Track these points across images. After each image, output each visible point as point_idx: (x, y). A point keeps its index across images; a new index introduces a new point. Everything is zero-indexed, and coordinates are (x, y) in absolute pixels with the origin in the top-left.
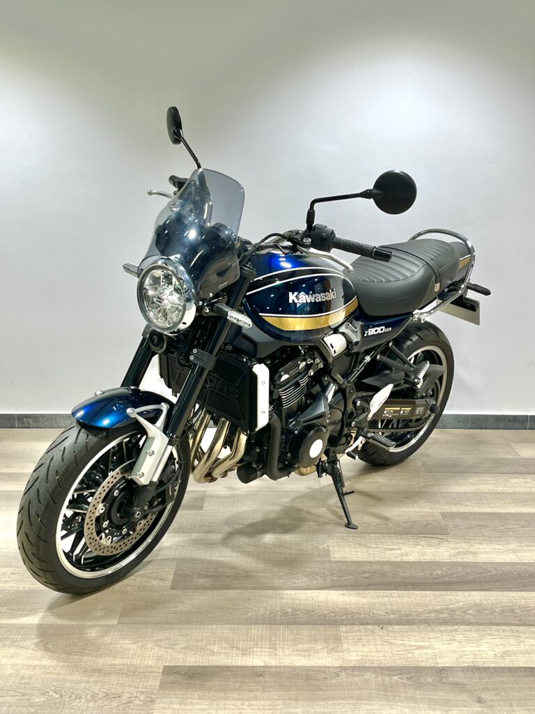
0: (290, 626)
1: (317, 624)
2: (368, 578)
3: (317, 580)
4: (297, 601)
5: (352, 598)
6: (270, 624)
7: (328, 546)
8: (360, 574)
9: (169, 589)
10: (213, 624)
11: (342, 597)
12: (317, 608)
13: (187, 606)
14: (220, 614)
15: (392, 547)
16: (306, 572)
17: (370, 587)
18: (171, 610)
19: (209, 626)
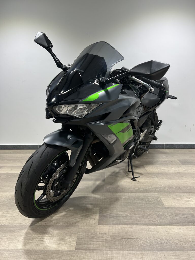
0: (163, 252)
1: (176, 251)
2: (186, 218)
3: (164, 219)
4: (160, 233)
5: (185, 231)
6: (152, 250)
7: (161, 199)
8: (182, 216)
9: (98, 225)
10: (123, 250)
11: (180, 230)
12: (171, 238)
13: (108, 236)
14: (125, 242)
15: (188, 200)
16: (157, 214)
17: (190, 223)
18: (101, 239)
19: (122, 252)
